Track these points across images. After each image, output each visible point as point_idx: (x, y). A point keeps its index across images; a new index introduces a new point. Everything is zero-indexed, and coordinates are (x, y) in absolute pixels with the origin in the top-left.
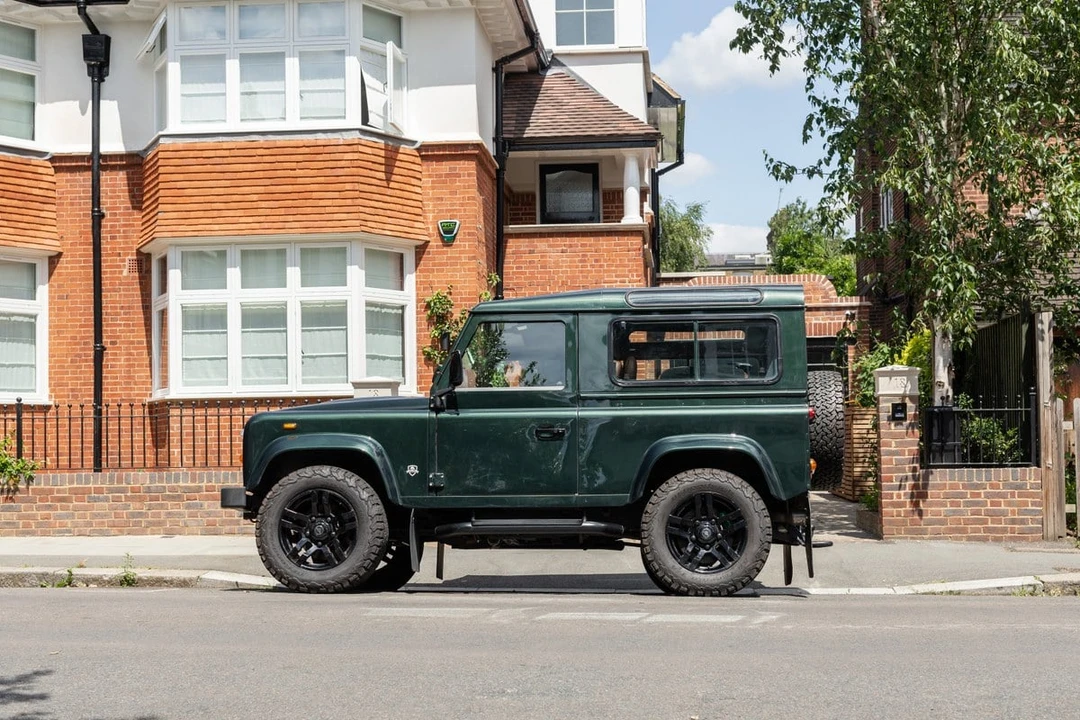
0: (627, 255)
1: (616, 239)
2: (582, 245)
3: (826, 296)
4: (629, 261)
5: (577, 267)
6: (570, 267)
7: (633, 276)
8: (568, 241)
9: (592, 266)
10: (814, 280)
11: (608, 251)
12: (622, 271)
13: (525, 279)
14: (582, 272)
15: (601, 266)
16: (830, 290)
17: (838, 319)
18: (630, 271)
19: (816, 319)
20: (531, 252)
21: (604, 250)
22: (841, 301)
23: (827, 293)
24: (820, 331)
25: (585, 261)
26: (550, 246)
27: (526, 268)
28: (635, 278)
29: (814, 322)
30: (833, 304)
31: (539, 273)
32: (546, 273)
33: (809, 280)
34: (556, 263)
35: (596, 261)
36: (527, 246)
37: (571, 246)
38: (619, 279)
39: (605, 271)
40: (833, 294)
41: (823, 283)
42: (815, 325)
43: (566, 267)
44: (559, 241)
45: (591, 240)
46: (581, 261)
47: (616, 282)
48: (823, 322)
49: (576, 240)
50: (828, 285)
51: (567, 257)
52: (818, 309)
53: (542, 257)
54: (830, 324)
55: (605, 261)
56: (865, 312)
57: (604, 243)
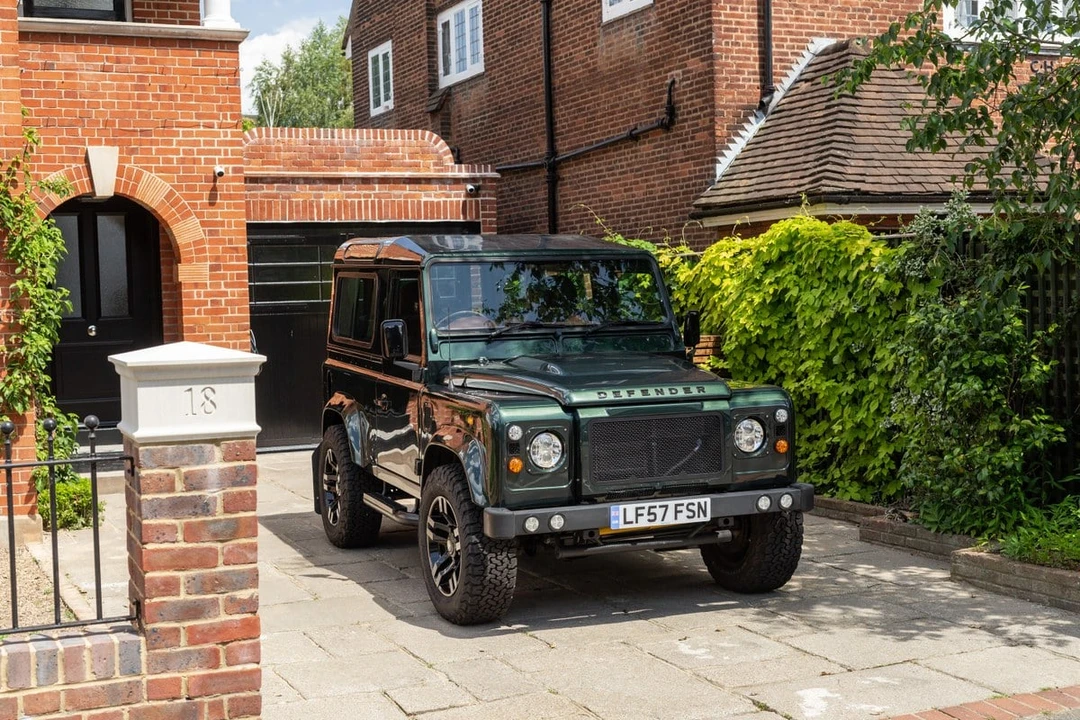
0: (216, 82)
1: (196, 55)
2: (139, 61)
3: (439, 163)
4: (219, 91)
5: (130, 97)
6: (118, 96)
7: (225, 117)
8: (113, 51)
9: (156, 96)
10: (423, 139)
11: (182, 72)
12: (208, 108)
13: (39, 113)
14: (138, 106)
15: (172, 98)
16: (445, 153)
17: (456, 196)
18: (220, 108)
19: (426, 196)
20: (47, 67)
21: (176, 71)
22: (460, 170)
23: (440, 158)
24: (432, 212)
25: (143, 88)
26: (81, 58)
27: (41, 94)
28: (229, 121)
29: (424, 199)
30: (450, 174)
31: (62, 104)
32: (75, 104)
33: (416, 138)
34: (94, 88)
35: (164, 88)
36: (39, 56)
37: (118, 61)
38: (202, 121)
39: (179, 107)
40: (448, 159)
41: (436, 142)
42: (426, 203)
43: (111, 96)
44: (98, 50)
45: (154, 53)
46: (136, 88)
47: (198, 125)
48: (436, 200)
49: (126, 52)
50: (441, 147)
51: (113, 79)
52: (428, 181)
53: (67, 76)
54: (445, 202)
55: (178, 89)
56: (492, 188)
57: (174, 58)
